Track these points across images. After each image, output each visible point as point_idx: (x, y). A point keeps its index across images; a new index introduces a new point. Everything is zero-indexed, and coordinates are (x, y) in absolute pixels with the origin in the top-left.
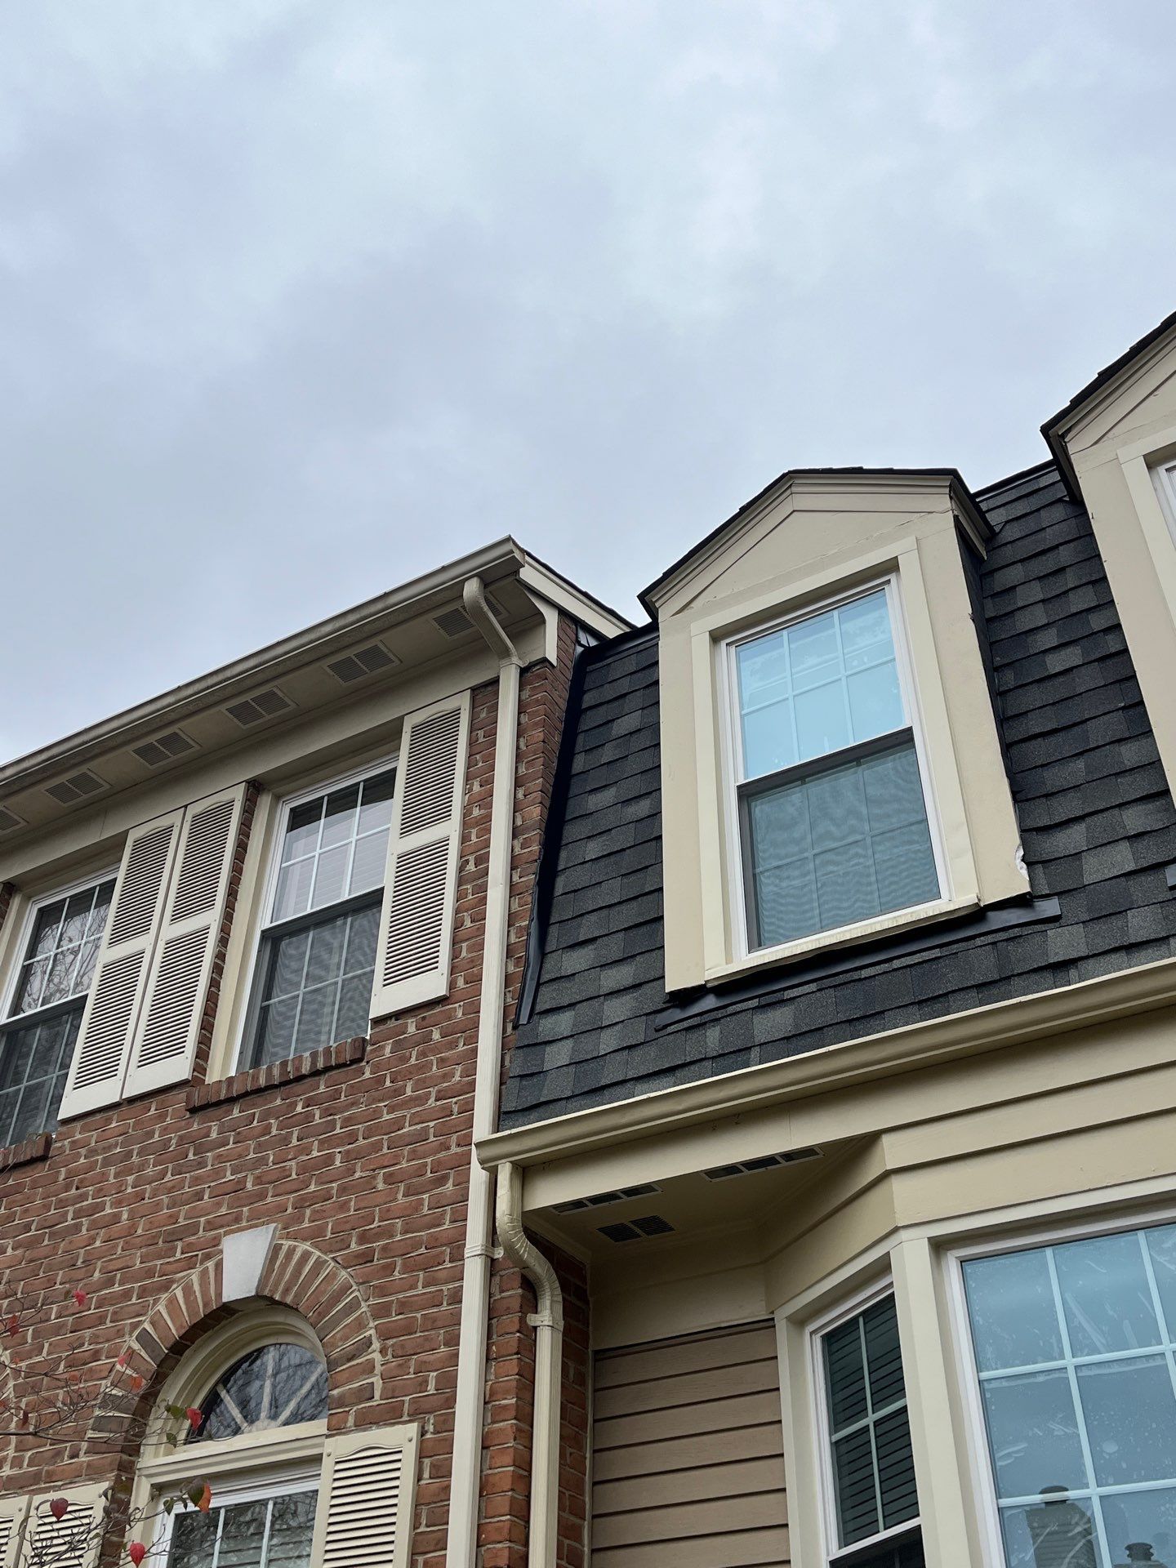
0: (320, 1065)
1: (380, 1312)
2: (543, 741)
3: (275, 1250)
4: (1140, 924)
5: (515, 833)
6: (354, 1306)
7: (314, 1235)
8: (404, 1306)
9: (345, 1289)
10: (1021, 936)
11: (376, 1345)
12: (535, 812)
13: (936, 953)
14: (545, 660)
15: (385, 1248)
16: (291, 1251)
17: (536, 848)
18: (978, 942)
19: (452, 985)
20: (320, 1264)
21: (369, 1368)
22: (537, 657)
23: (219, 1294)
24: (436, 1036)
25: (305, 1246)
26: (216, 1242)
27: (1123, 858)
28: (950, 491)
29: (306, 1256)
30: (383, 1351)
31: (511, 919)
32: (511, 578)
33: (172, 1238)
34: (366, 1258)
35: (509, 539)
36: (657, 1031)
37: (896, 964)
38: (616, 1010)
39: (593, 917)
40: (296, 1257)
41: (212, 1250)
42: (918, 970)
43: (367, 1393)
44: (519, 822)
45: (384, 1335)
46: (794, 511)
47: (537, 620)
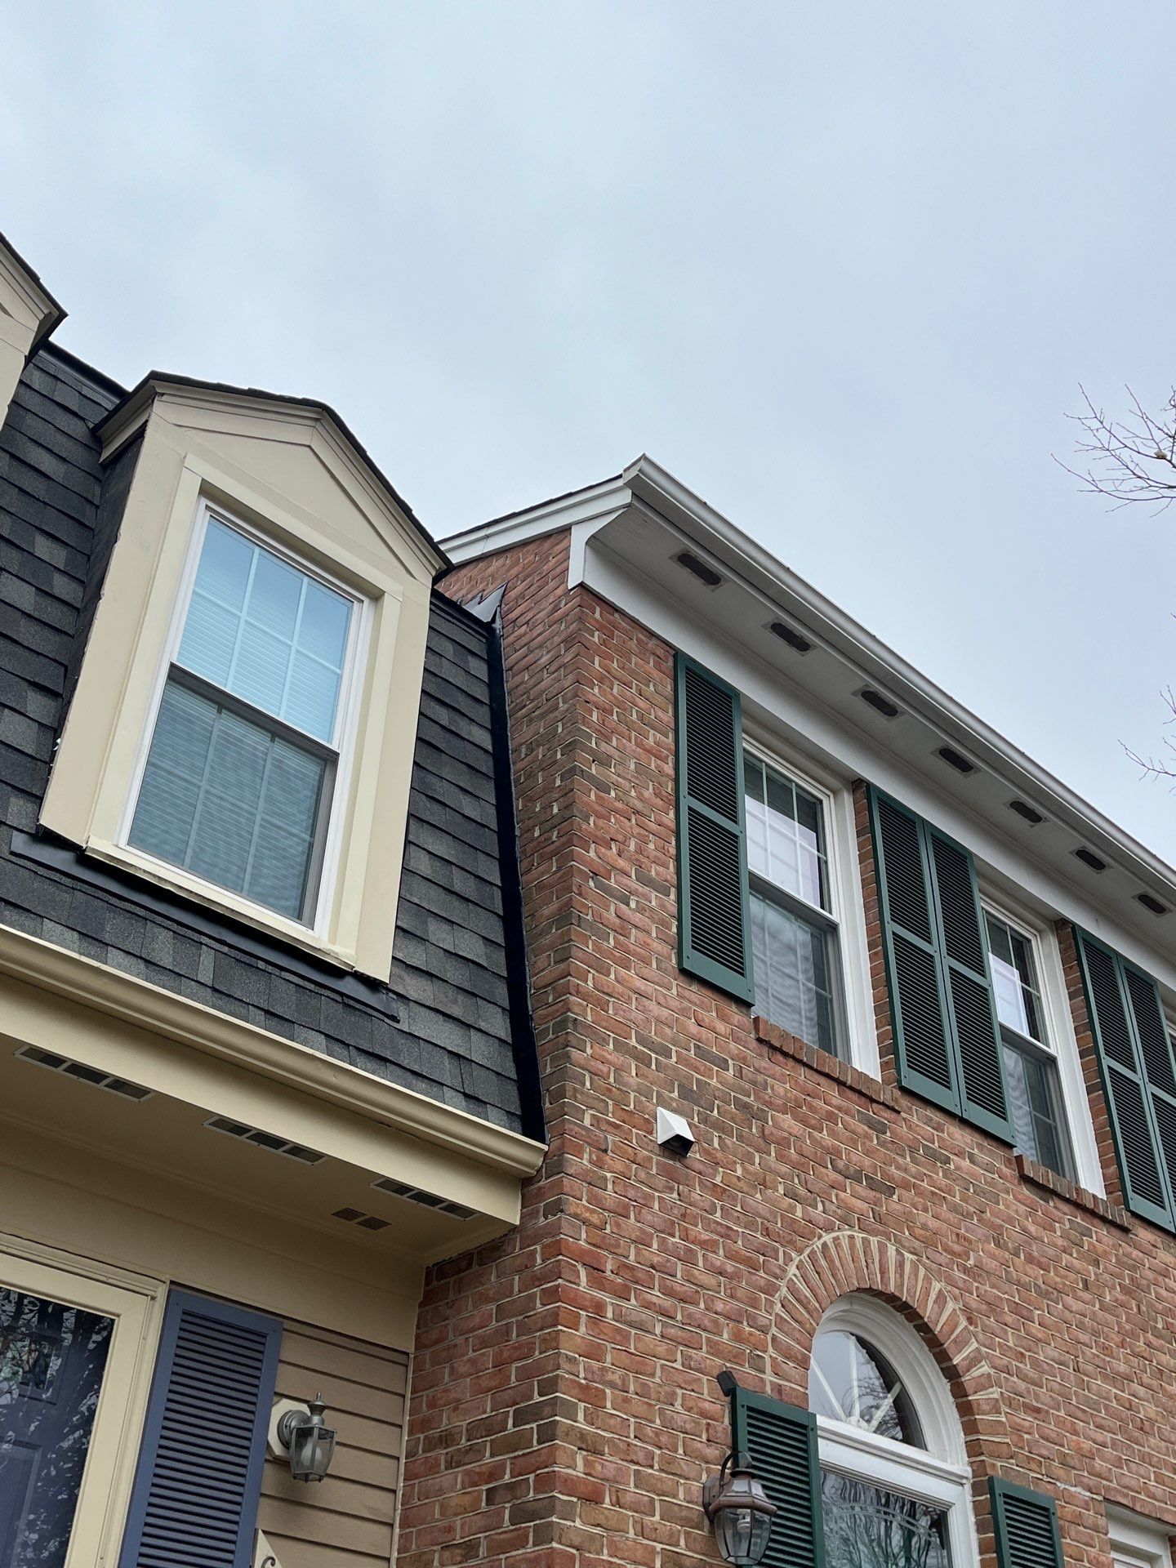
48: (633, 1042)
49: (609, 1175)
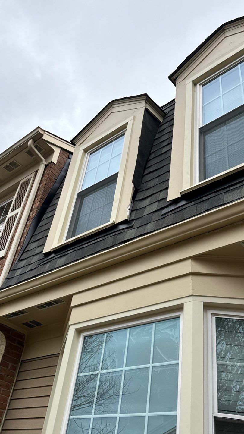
2: (45, 184)
4: (149, 227)
5: (31, 210)
10: (121, 233)
12: (37, 204)
13: (101, 239)
14: (52, 162)
18: (112, 235)
22: (49, 161)
27: (155, 207)
28: (146, 101)
31: (23, 235)
32: (41, 139)
35: (39, 127)
36: (39, 265)
37: (92, 242)
38: (35, 259)
39: (42, 233)
42: (96, 244)
46: (111, 113)
47: (52, 151)
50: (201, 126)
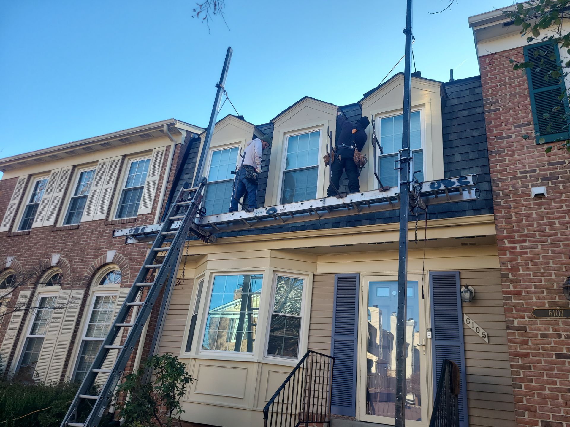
0: (128, 222)
1: (131, 269)
3: (116, 255)
5: (168, 182)
6: (127, 267)
7: (123, 253)
8: (135, 268)
9: (126, 263)
11: (130, 274)
12: (172, 178)
14: (181, 143)
15: (133, 258)
16: (119, 255)
17: (171, 186)
19: (152, 211)
20: (123, 259)
21: (128, 278)
22: (179, 142)
23: (106, 261)
24: (148, 221)
25: (121, 255)
26: (106, 251)
28: (254, 129)
29: (121, 257)
30: (130, 276)
31: (164, 200)
32: (173, 126)
33: (99, 249)
34: (130, 259)
35: (173, 118)
40: (119, 257)
41: (105, 252)
43: (127, 282)
44: (169, 180)
45: (131, 273)
46: (230, 123)
47: (181, 134)
48: (519, 175)
49: (512, 214)
50: (285, 170)
